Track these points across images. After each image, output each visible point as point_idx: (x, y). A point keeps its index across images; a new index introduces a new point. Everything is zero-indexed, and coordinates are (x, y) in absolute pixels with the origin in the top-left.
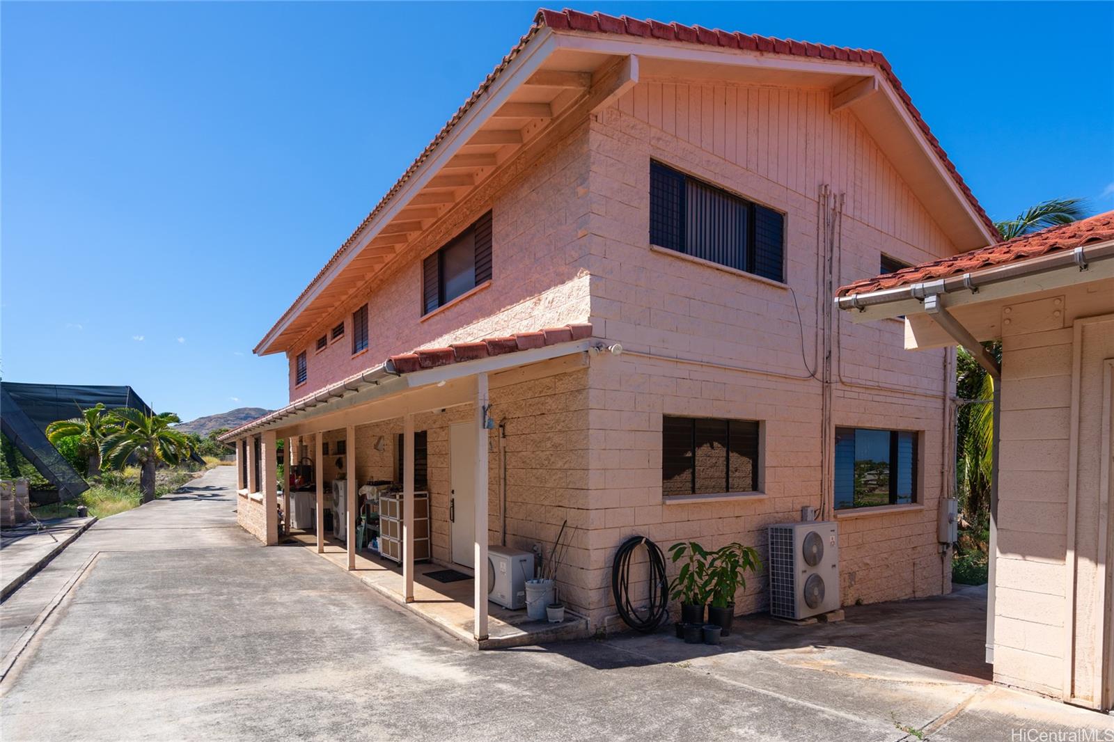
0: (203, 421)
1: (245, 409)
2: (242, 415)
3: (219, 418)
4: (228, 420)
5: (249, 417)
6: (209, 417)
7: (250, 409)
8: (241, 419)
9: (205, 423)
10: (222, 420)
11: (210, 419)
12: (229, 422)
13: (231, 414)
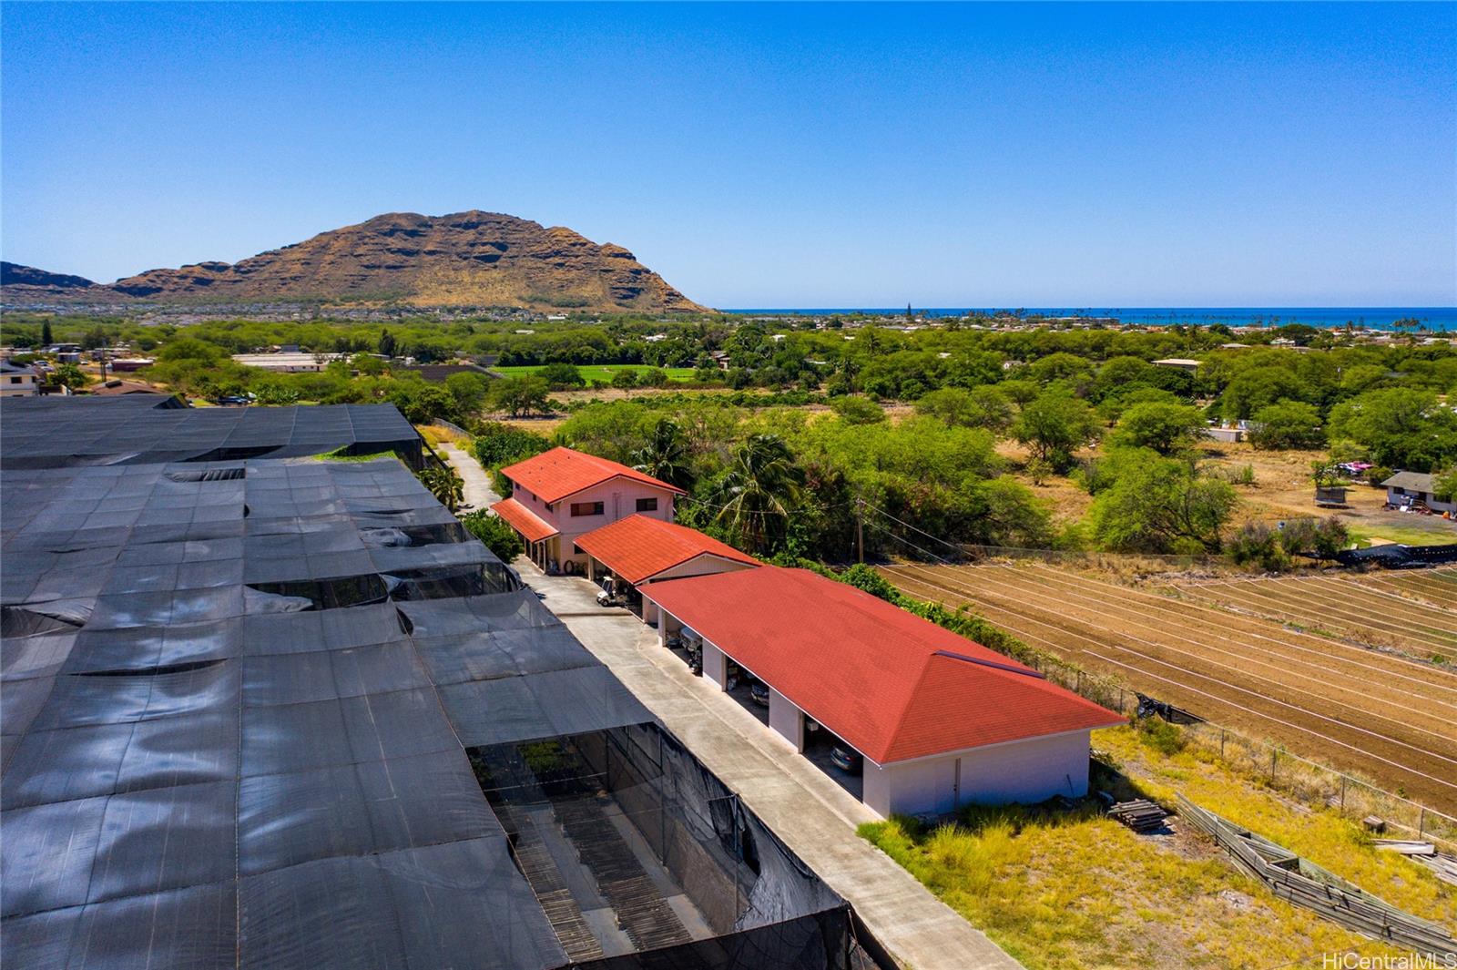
0: (325, 239)
1: (391, 216)
2: (387, 228)
3: (349, 232)
4: (364, 237)
5: (397, 230)
6: (334, 232)
7: (399, 216)
8: (385, 234)
9: (328, 244)
10: (355, 238)
11: (335, 235)
12: (366, 240)
13: (369, 225)
